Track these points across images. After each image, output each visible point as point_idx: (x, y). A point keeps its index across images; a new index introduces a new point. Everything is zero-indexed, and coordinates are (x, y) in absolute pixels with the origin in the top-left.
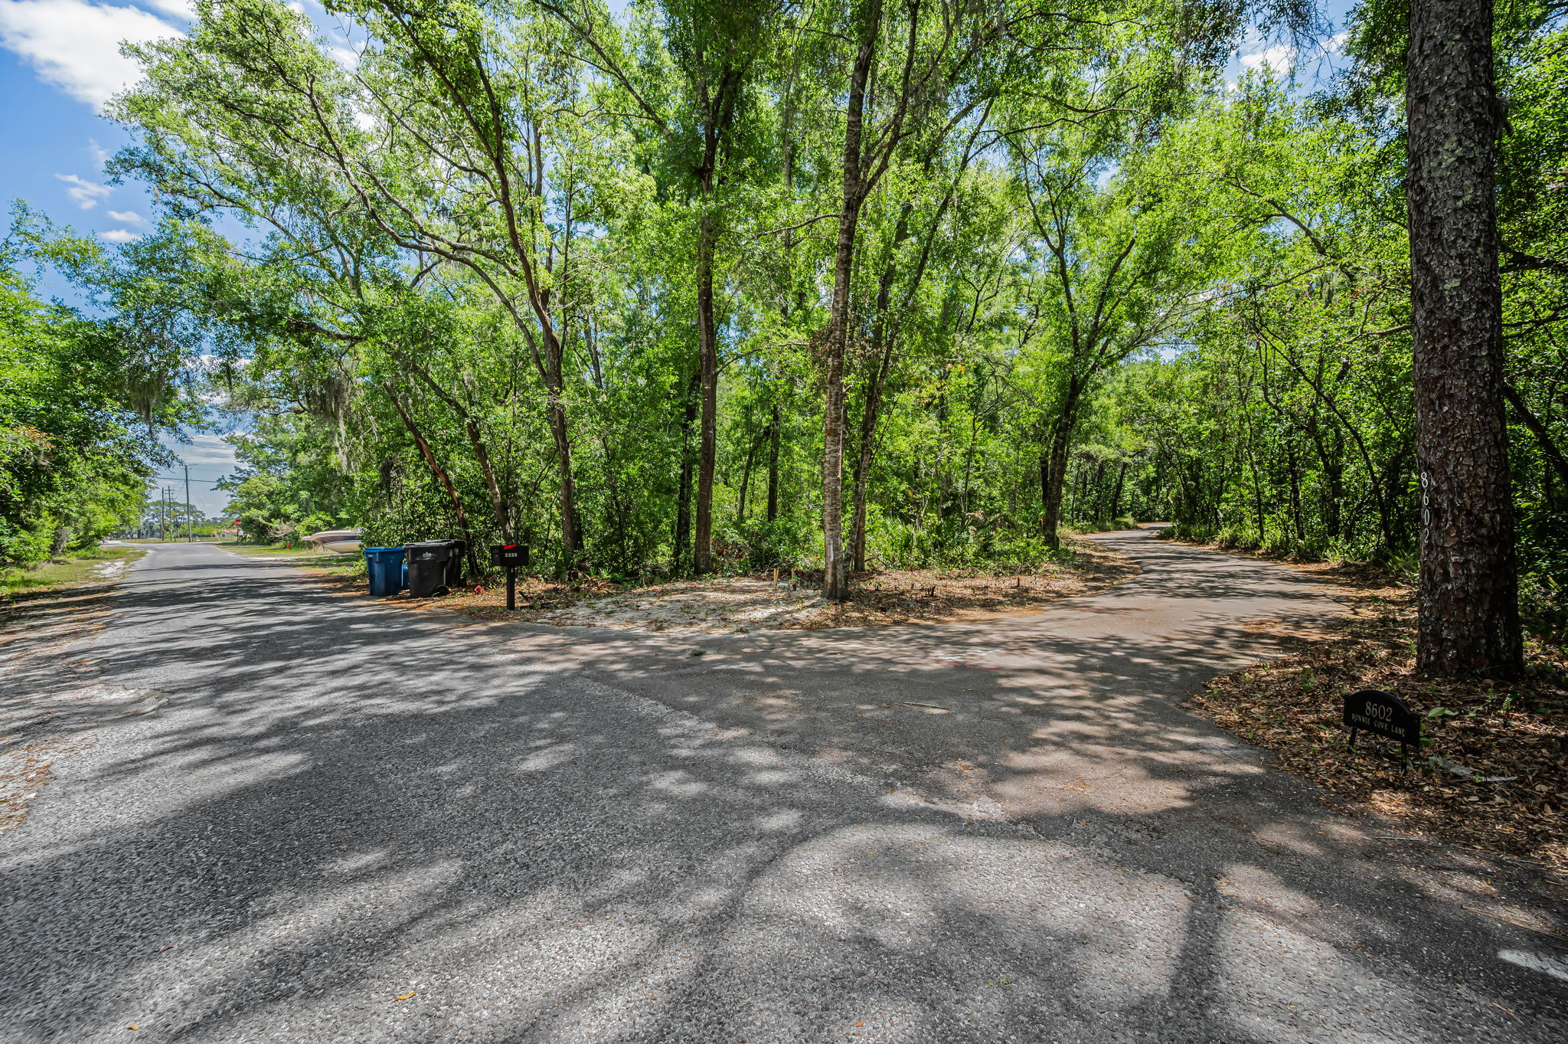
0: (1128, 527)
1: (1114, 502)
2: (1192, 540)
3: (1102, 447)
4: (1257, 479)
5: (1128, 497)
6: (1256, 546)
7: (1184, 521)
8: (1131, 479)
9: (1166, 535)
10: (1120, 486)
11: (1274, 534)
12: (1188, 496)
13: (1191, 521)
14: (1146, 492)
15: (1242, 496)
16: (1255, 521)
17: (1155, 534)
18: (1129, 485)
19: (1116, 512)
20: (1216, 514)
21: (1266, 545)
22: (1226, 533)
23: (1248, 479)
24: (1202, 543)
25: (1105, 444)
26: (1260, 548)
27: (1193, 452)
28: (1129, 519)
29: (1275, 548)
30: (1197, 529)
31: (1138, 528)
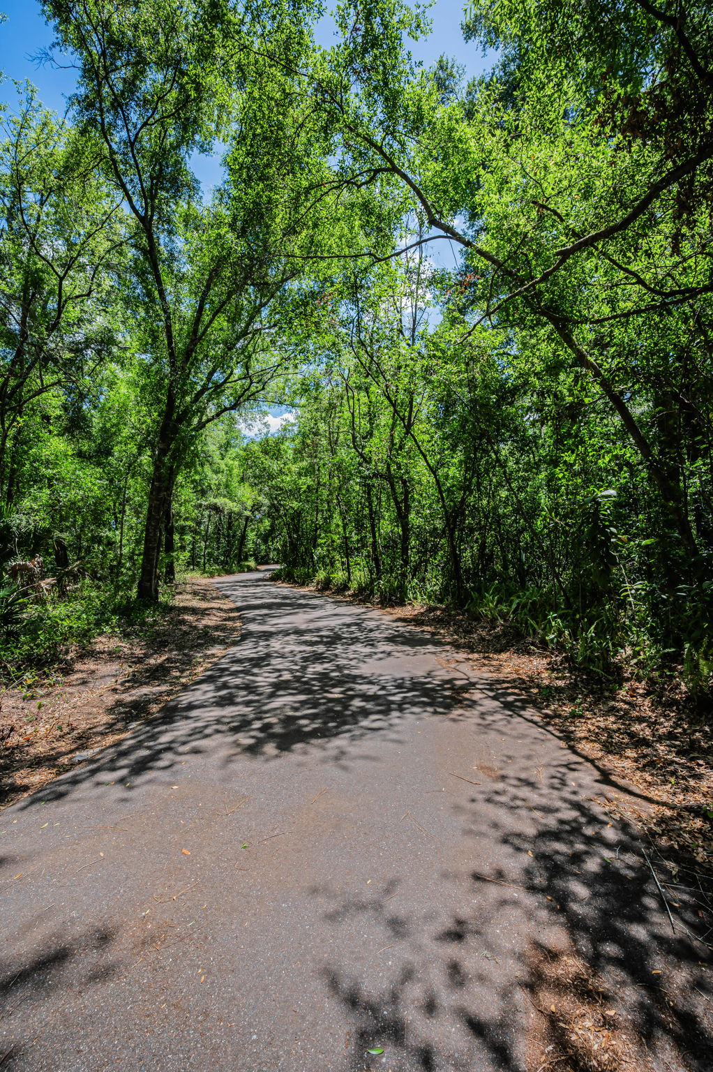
0: (250, 570)
1: (240, 549)
2: (295, 582)
3: (227, 500)
4: (345, 527)
5: (250, 545)
6: (344, 587)
7: (289, 564)
8: (252, 530)
9: (275, 578)
10: (244, 536)
11: (360, 575)
12: (291, 543)
13: (293, 564)
14: (265, 542)
15: (333, 541)
16: (343, 563)
17: (268, 575)
18: (251, 536)
19: (241, 557)
20: (312, 558)
21: (354, 586)
22: (321, 575)
23: (338, 526)
24: (302, 584)
25: (230, 499)
26: (349, 589)
27: (295, 505)
28: (252, 563)
29: (361, 589)
30: (299, 571)
31: (257, 570)
